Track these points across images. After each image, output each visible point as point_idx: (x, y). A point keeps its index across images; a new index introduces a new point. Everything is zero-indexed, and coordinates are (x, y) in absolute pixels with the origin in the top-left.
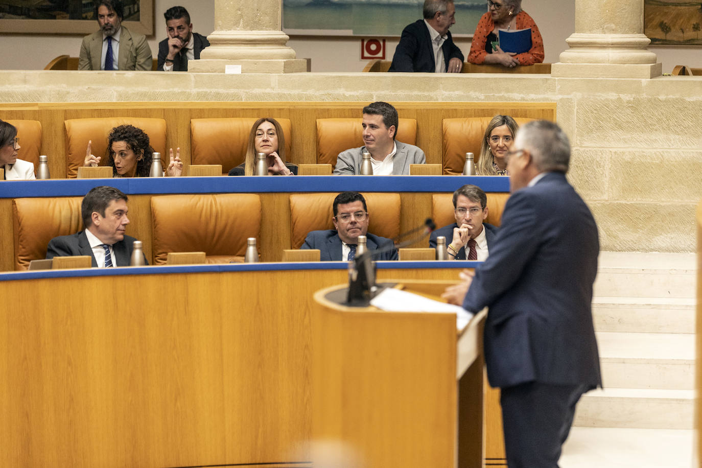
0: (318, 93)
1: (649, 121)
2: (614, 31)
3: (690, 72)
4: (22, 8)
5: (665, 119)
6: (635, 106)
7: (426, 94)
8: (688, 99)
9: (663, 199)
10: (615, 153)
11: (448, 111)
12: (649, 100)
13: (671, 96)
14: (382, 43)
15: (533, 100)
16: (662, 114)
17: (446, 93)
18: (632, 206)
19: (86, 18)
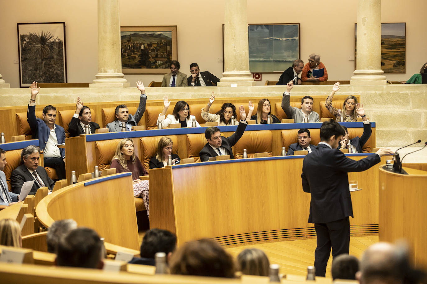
0: (265, 93)
1: (387, 101)
2: (372, 69)
3: (391, 83)
4: (128, 65)
5: (392, 100)
6: (381, 95)
7: (305, 93)
8: (401, 92)
9: (392, 128)
10: (374, 112)
11: (321, 98)
12: (387, 93)
13: (394, 92)
14: (260, 75)
15: (344, 94)
16: (391, 98)
17: (312, 92)
18: (381, 131)
19: (152, 68)
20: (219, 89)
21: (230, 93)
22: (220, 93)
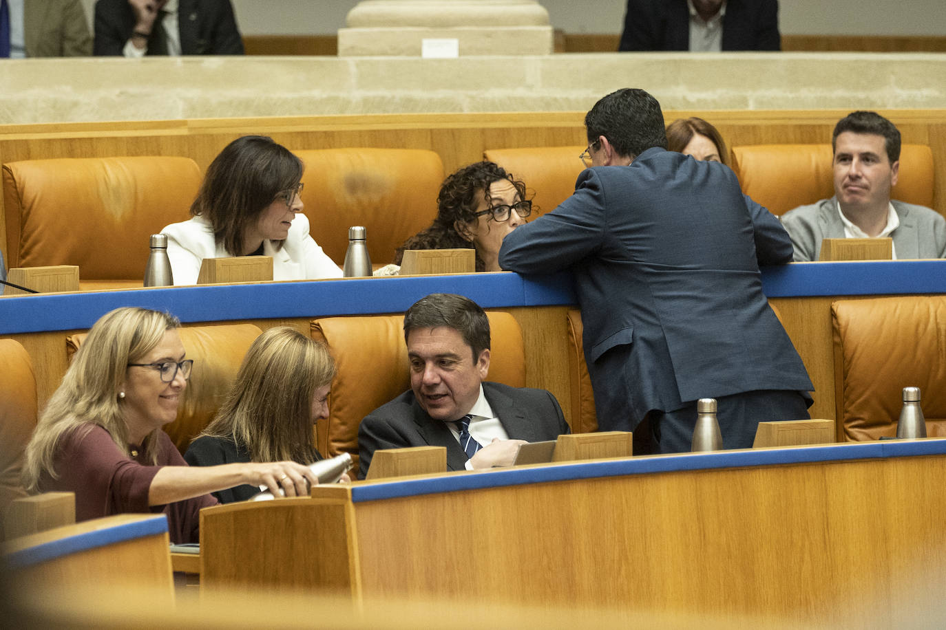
20: (353, 69)
21: (418, 94)
22: (357, 95)
